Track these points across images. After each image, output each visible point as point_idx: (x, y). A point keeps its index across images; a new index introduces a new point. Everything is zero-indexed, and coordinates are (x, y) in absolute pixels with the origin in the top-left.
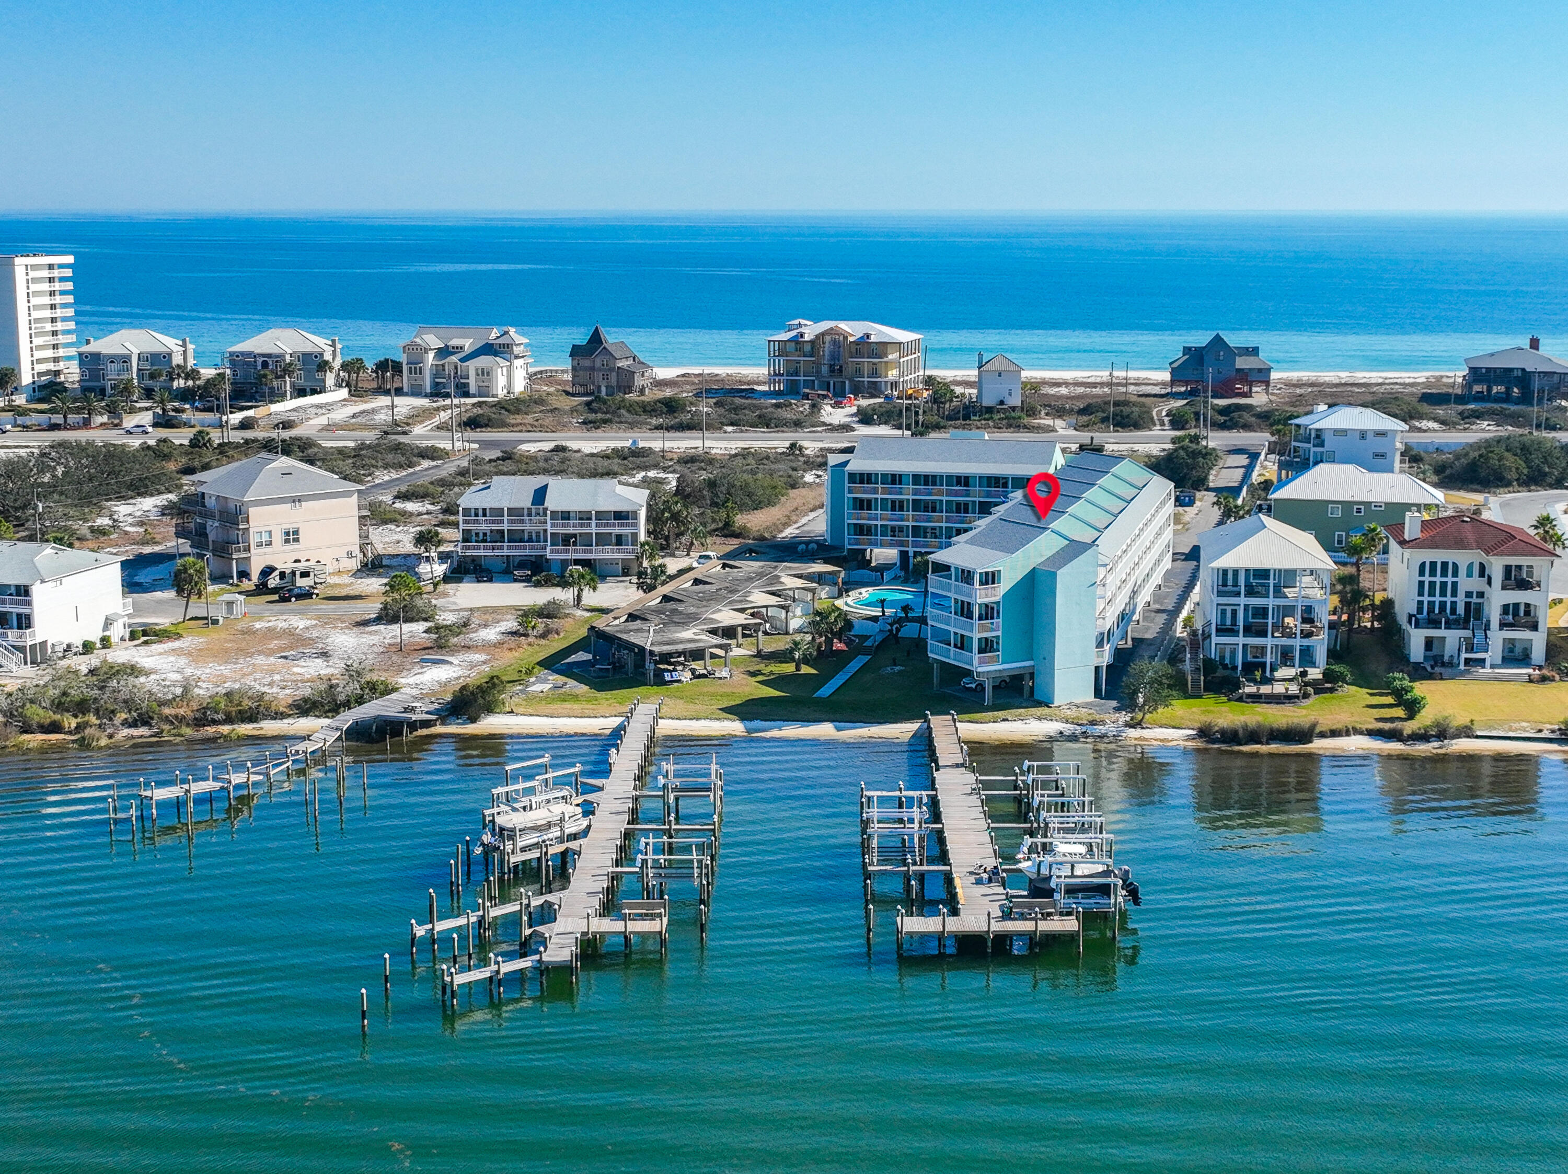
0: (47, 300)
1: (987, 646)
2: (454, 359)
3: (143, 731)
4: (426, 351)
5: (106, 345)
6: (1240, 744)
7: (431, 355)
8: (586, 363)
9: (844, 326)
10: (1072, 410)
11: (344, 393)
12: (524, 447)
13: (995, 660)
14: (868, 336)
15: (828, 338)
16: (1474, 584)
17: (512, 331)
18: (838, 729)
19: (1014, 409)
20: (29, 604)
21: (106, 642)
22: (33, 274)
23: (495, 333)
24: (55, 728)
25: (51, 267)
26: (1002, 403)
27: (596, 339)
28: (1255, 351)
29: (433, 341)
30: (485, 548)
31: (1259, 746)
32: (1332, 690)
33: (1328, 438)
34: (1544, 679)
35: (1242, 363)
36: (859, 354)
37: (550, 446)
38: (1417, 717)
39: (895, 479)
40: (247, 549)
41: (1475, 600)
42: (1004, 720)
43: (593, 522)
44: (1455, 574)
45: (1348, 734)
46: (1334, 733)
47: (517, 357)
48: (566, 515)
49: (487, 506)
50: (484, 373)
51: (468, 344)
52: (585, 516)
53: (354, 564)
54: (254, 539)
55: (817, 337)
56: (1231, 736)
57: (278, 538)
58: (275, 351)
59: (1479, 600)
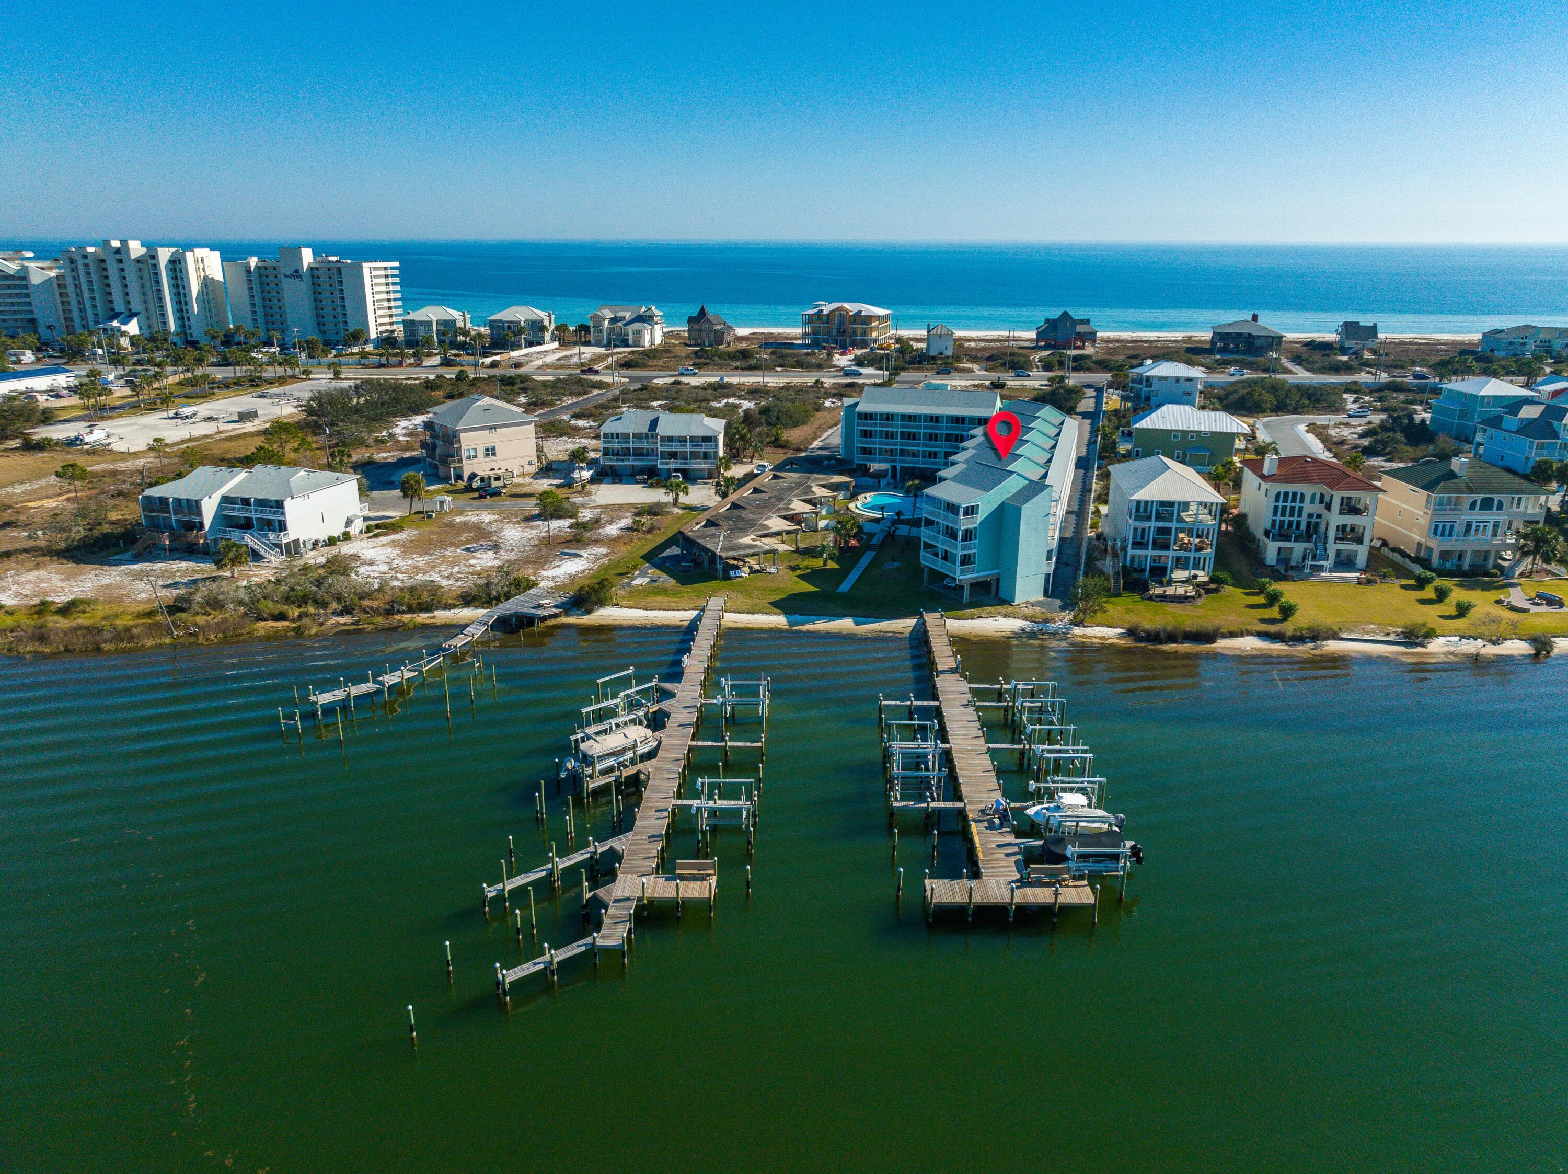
0: (384, 288)
1: (966, 560)
2: (620, 324)
3: (347, 619)
4: (604, 319)
5: (417, 316)
6: (1161, 643)
7: (607, 322)
8: (696, 327)
9: (846, 305)
10: (982, 358)
11: (556, 344)
12: (656, 381)
13: (972, 571)
14: (861, 312)
15: (837, 313)
16: (1317, 508)
17: (653, 308)
18: (857, 624)
19: (948, 357)
20: (283, 513)
21: (346, 537)
22: (374, 273)
23: (643, 309)
24: (282, 617)
25: (386, 268)
26: (941, 354)
27: (702, 312)
28: (1087, 322)
29: (608, 314)
30: (618, 460)
31: (1175, 645)
32: (1216, 591)
33: (1155, 382)
34: (1369, 582)
35: (1080, 329)
36: (855, 322)
37: (670, 380)
38: (1290, 619)
39: (889, 417)
40: (461, 461)
41: (1314, 520)
42: (979, 617)
43: (688, 444)
44: (1302, 501)
45: (1242, 635)
46: (1232, 635)
47: (656, 323)
48: (670, 439)
49: (619, 431)
50: (638, 333)
51: (628, 315)
52: (682, 440)
53: (533, 469)
54: (464, 454)
55: (831, 312)
56: (1155, 637)
57: (481, 453)
58: (514, 319)
59: (1318, 520)
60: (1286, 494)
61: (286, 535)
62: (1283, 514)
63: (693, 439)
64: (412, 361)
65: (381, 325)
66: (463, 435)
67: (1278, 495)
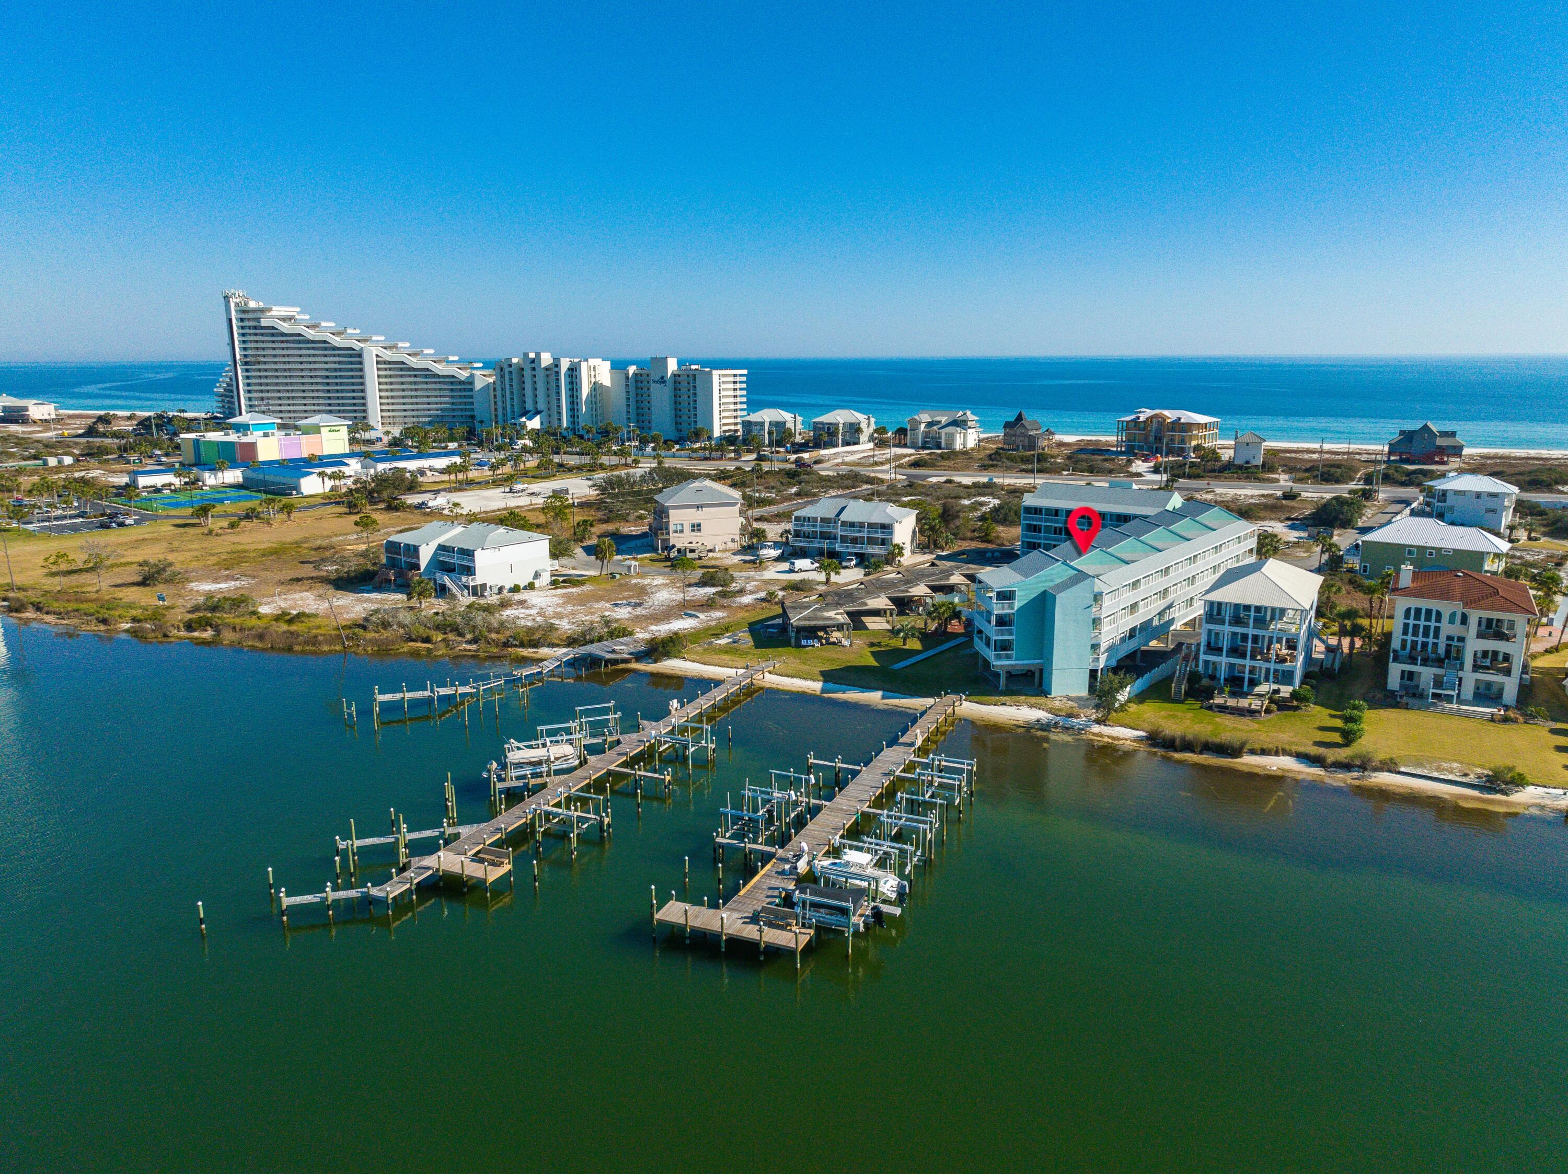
0: (732, 393)
1: (1005, 646)
2: (935, 428)
3: (473, 647)
4: (920, 423)
5: (754, 417)
6: (1176, 751)
7: (923, 426)
8: (1012, 432)
9: (1166, 413)
10: (1300, 469)
11: (871, 445)
12: (930, 479)
13: (1010, 657)
14: (1180, 419)
15: (1154, 420)
16: (1455, 630)
17: (969, 413)
18: (885, 698)
19: (1256, 466)
20: (473, 561)
21: (531, 587)
22: (723, 379)
23: (961, 413)
24: (427, 640)
25: (735, 376)
26: (1248, 463)
27: (1020, 418)
28: (1453, 434)
29: (925, 418)
30: (805, 541)
31: (1191, 754)
32: (1296, 708)
33: (1449, 496)
34: (1505, 720)
35: (1441, 442)
36: (1173, 430)
37: (943, 479)
38: (1354, 745)
39: (1054, 512)
40: (668, 534)
41: (1455, 643)
42: (1003, 704)
43: (866, 530)
44: (1438, 620)
45: (1277, 753)
46: (1264, 752)
47: (970, 428)
48: (852, 524)
49: (810, 516)
50: (951, 437)
51: (944, 420)
52: (862, 525)
53: (735, 546)
54: (672, 528)
55: (1147, 419)
56: (1170, 744)
57: (687, 528)
58: (834, 421)
59: (1461, 644)
60: (1418, 611)
61: (474, 579)
62: (1415, 633)
63: (871, 525)
64: (732, 455)
65: (725, 425)
66: (671, 512)
67: (1408, 611)
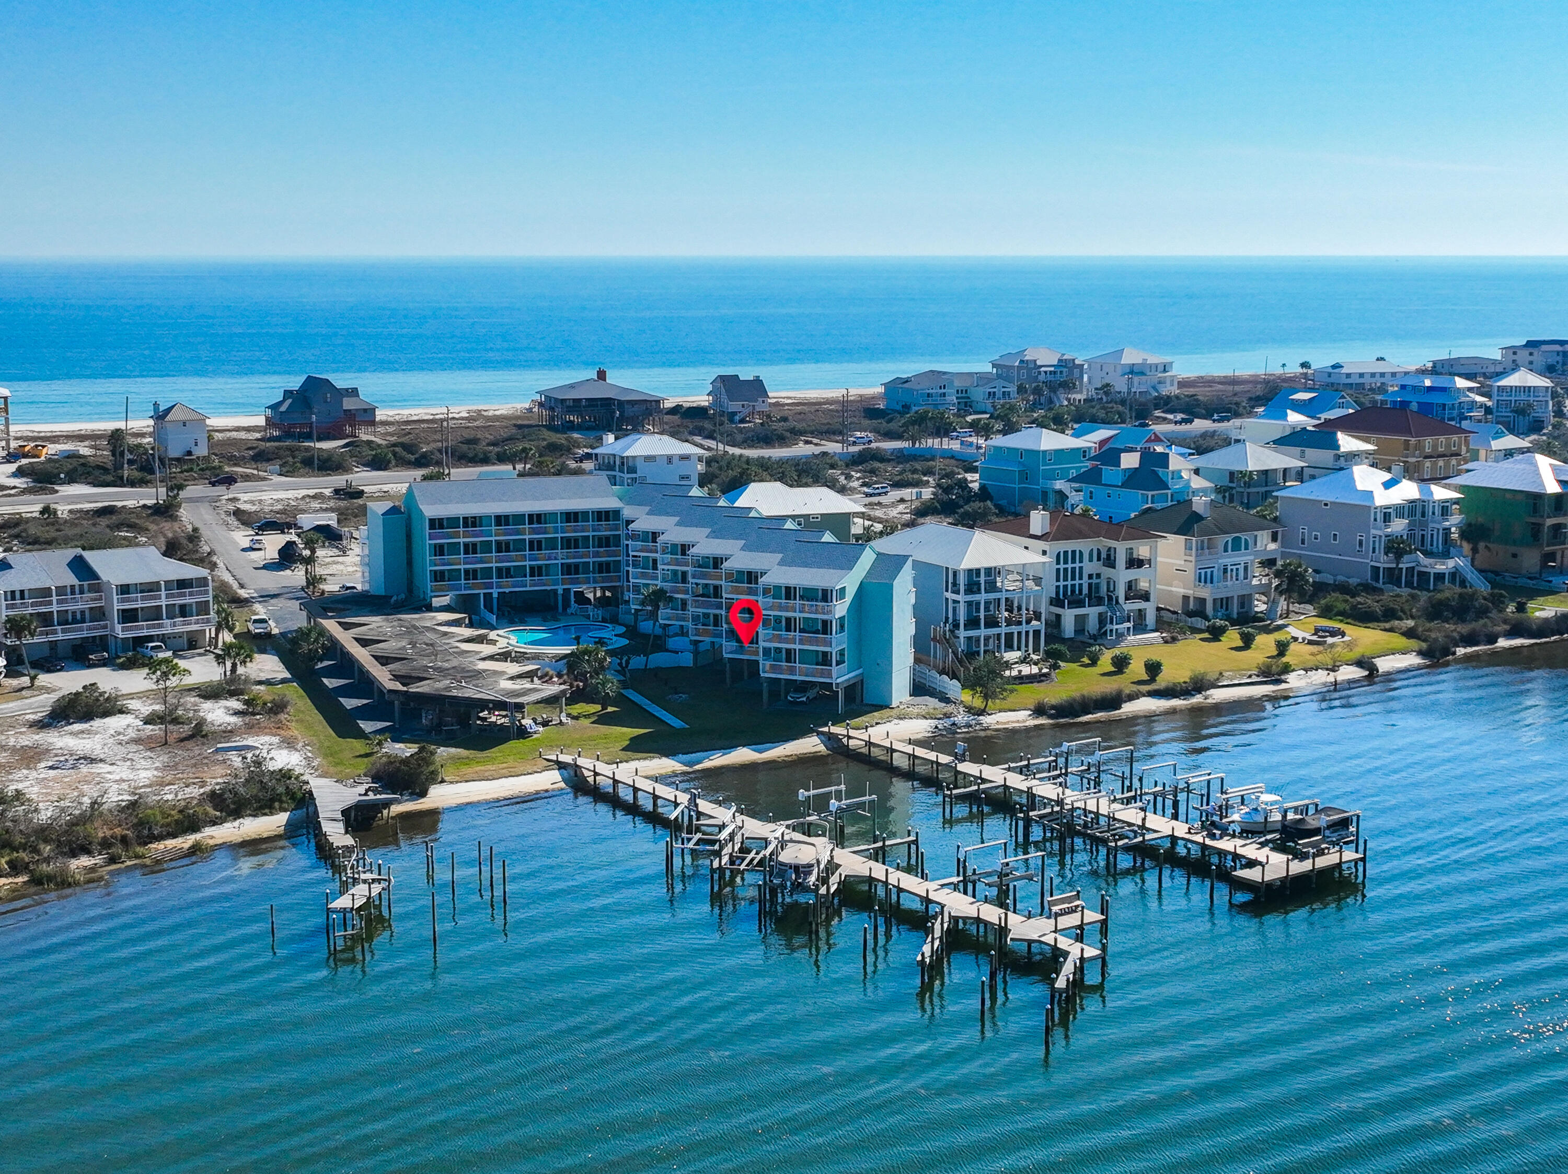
1: (841, 658)
13: (844, 671)
16: (1094, 567)
18: (760, 752)
19: (201, 458)
26: (189, 453)
28: (354, 392)
32: (1057, 666)
33: (640, 464)
34: (1174, 639)
35: (348, 404)
38: (1158, 677)
39: (472, 522)
41: (1094, 581)
43: (163, 593)
44: (1081, 560)
45: (1135, 698)
52: (152, 588)
56: (1064, 712)
60: (1066, 553)
62: (1065, 578)
63: (167, 585)
67: (1057, 555)
